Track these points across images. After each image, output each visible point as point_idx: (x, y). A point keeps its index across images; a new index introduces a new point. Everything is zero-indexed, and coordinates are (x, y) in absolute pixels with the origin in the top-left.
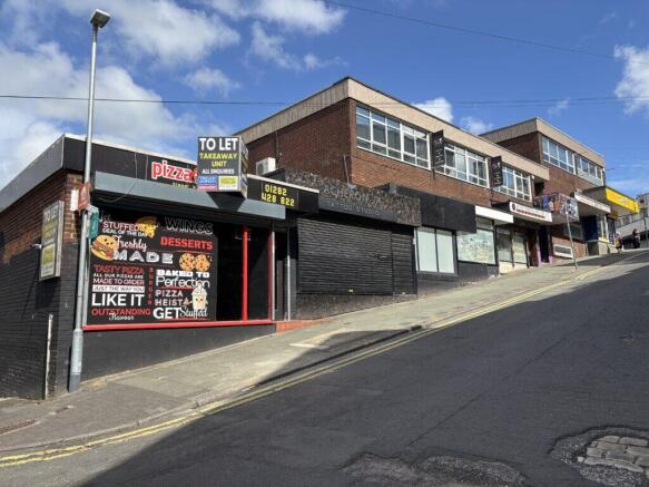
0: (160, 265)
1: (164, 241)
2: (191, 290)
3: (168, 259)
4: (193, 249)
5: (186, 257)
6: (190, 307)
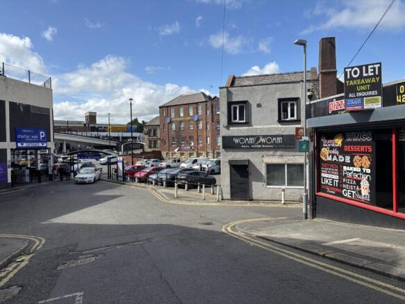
0: (344, 164)
1: (347, 148)
2: (360, 181)
3: (348, 159)
4: (360, 152)
5: (357, 158)
6: (360, 192)
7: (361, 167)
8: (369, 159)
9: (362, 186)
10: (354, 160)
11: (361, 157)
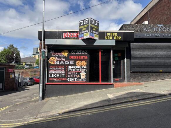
1: (71, 57)
2: (80, 72)
3: (72, 63)
4: (81, 59)
5: (78, 62)
6: (80, 78)
7: (81, 66)
8: (86, 62)
9: (81, 75)
10: (76, 63)
11: (81, 61)
